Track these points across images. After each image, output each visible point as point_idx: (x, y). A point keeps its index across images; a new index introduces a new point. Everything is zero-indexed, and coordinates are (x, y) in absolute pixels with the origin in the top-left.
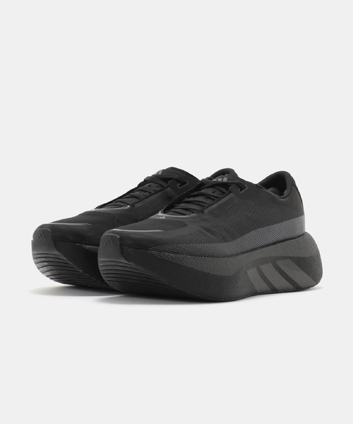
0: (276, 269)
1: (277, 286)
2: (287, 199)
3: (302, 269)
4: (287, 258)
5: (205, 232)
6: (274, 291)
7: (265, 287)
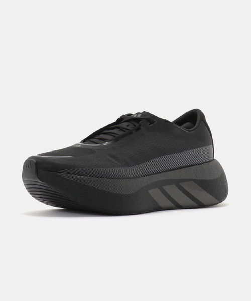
0: (180, 189)
1: (181, 203)
2: (193, 132)
3: (205, 190)
4: (190, 180)
5: (111, 158)
6: (179, 207)
7: (169, 204)
